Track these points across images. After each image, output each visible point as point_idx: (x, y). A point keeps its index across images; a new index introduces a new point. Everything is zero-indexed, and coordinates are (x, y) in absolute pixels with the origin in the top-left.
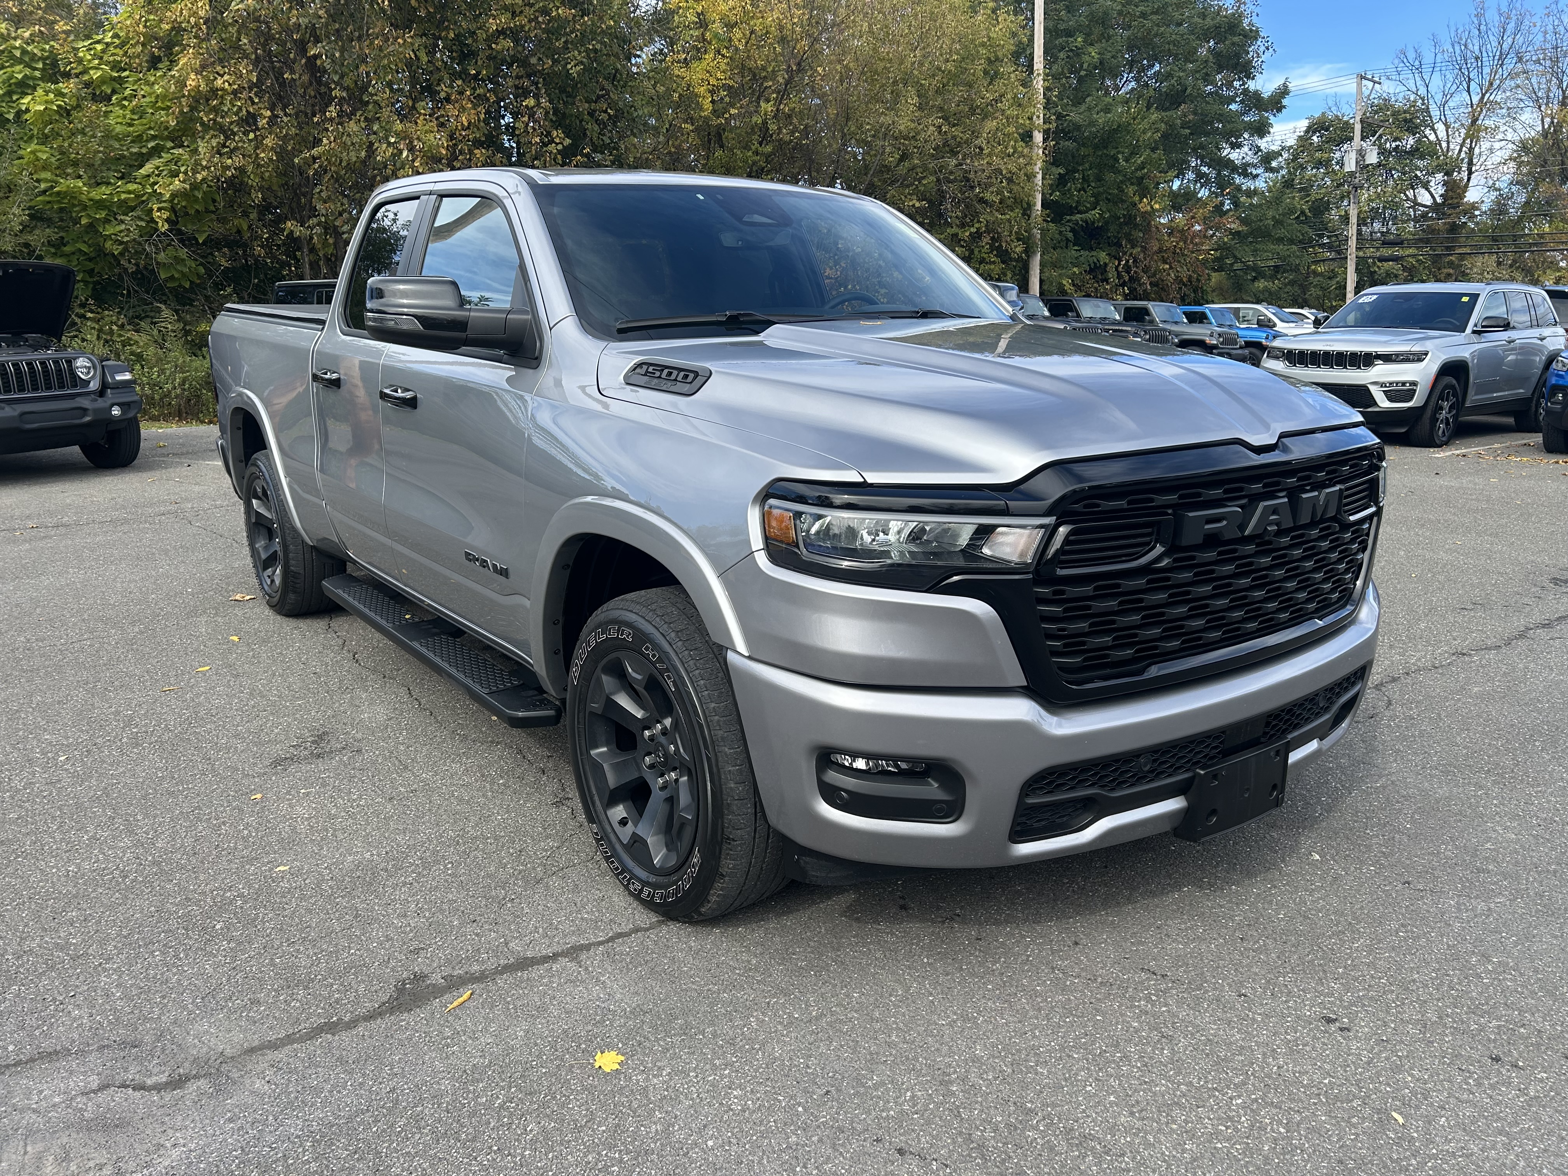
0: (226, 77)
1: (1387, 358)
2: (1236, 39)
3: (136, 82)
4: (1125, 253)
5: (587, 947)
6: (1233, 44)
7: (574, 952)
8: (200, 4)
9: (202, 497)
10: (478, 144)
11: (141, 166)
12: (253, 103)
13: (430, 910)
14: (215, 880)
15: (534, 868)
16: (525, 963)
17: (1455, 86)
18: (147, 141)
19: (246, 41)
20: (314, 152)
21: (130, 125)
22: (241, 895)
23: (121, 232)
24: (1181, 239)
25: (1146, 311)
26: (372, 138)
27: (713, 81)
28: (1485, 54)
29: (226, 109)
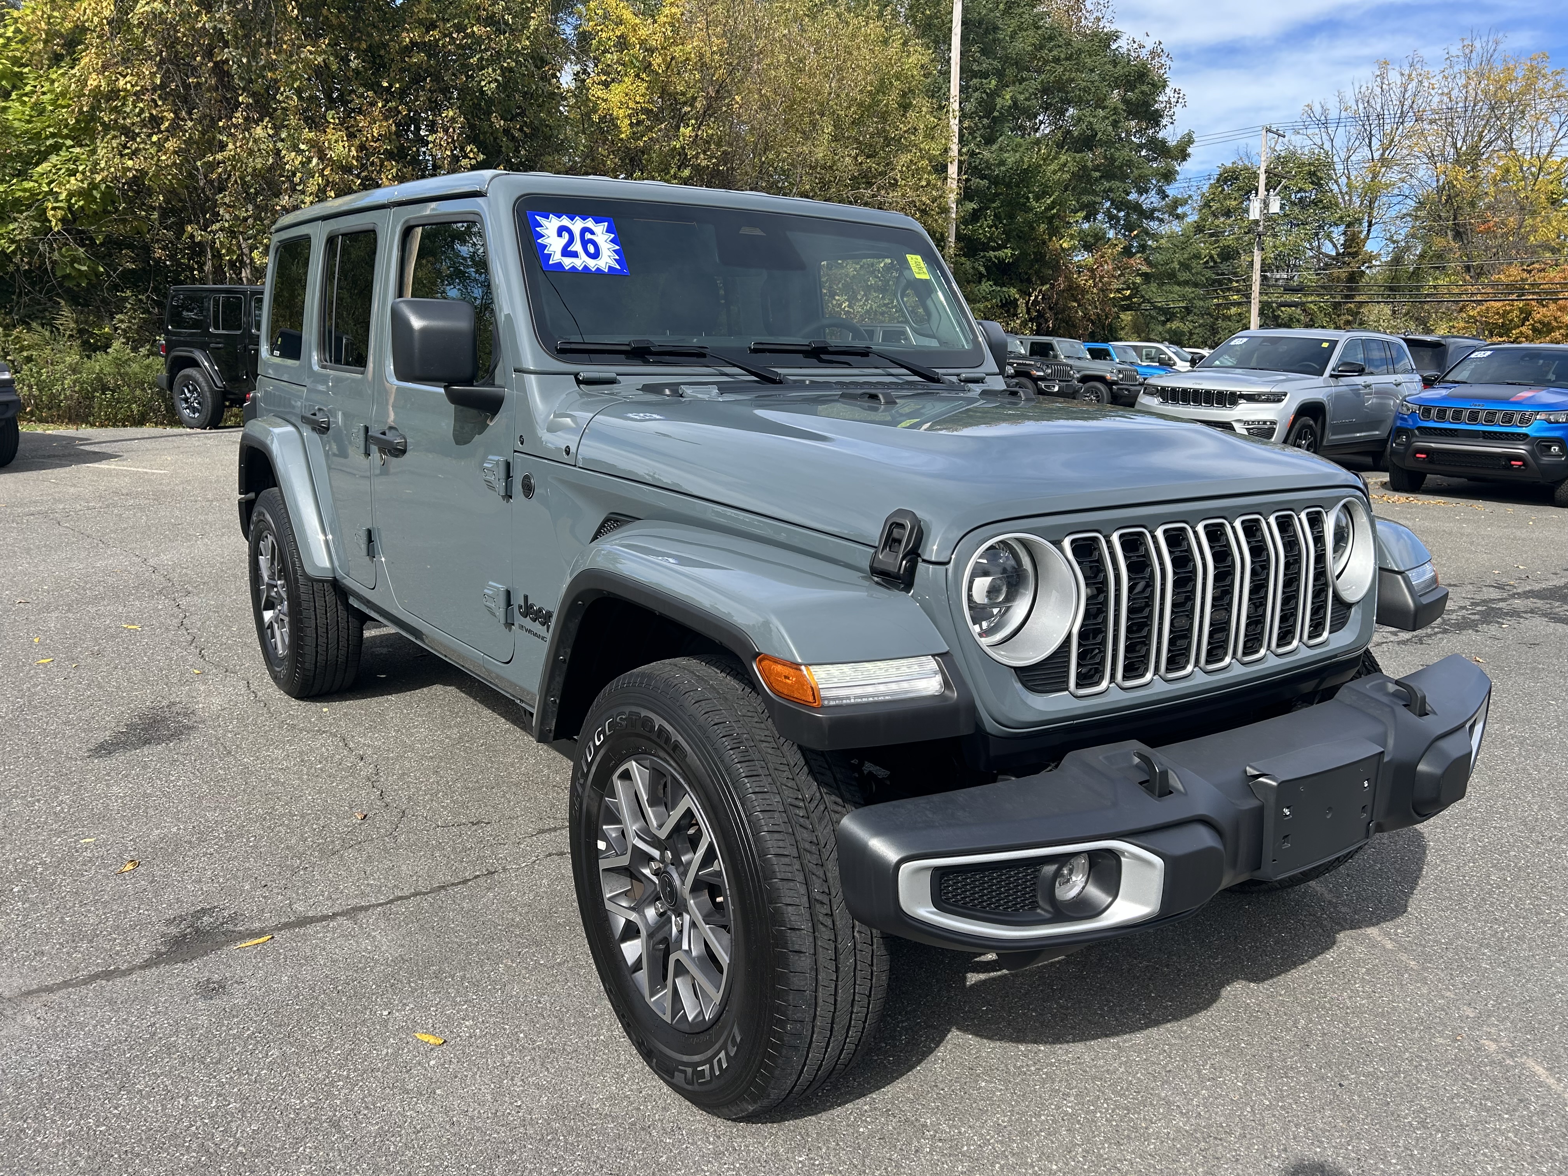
0: (128, 78)
1: (1251, 398)
2: (1145, 88)
3: (36, 79)
4: (1035, 290)
5: (366, 909)
6: (1142, 92)
7: (352, 912)
8: (104, 4)
9: (77, 498)
10: (390, 155)
11: (37, 164)
12: (157, 105)
13: (224, 876)
14: (20, 849)
15: (333, 842)
16: (304, 921)
17: (1357, 143)
18: (47, 138)
19: (150, 43)
20: (219, 157)
21: (29, 122)
22: (43, 863)
23: (14, 230)
24: (1091, 278)
25: (1050, 347)
26: (280, 145)
27: (631, 104)
28: (1386, 112)
29: (128, 110)
